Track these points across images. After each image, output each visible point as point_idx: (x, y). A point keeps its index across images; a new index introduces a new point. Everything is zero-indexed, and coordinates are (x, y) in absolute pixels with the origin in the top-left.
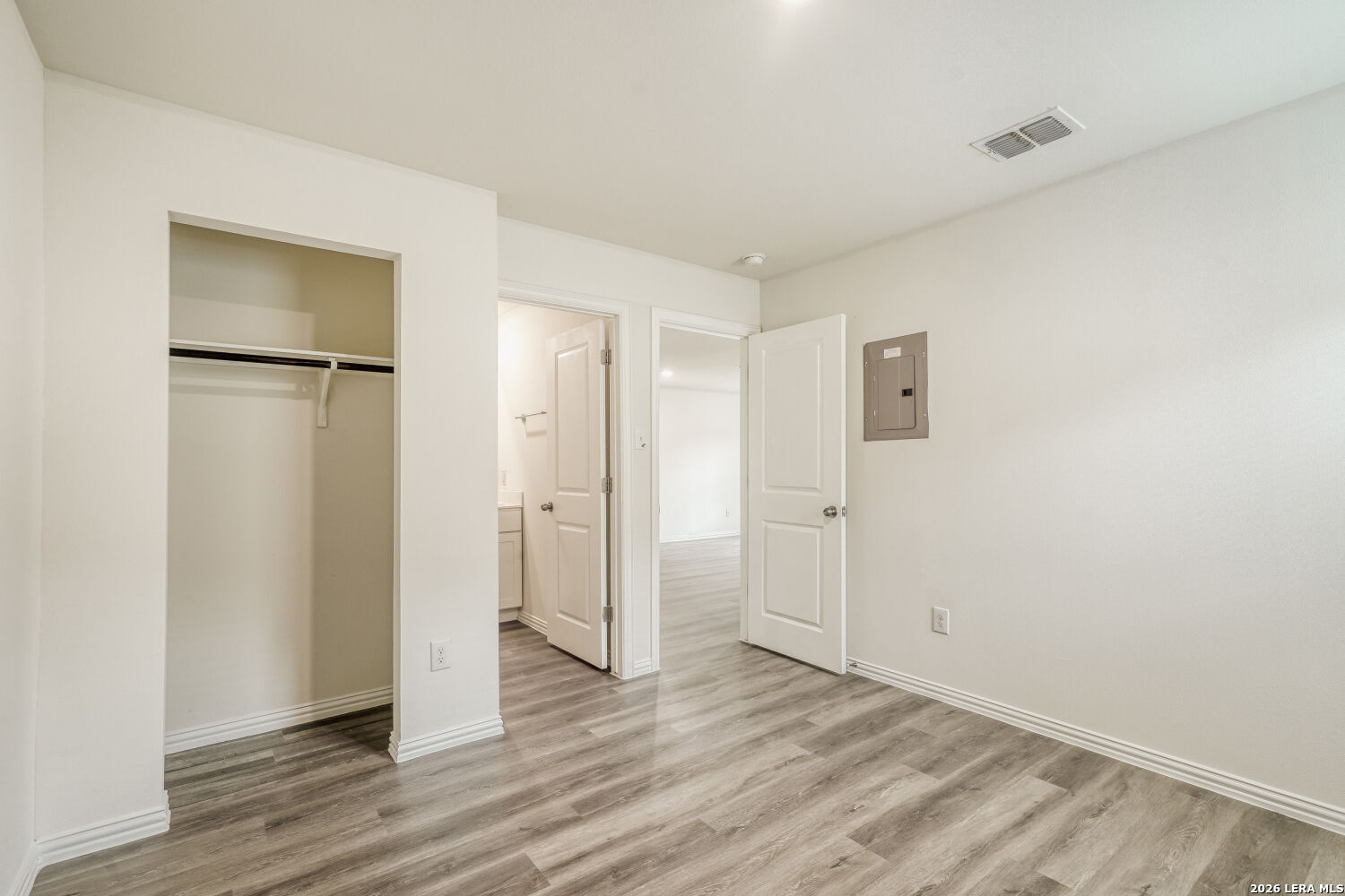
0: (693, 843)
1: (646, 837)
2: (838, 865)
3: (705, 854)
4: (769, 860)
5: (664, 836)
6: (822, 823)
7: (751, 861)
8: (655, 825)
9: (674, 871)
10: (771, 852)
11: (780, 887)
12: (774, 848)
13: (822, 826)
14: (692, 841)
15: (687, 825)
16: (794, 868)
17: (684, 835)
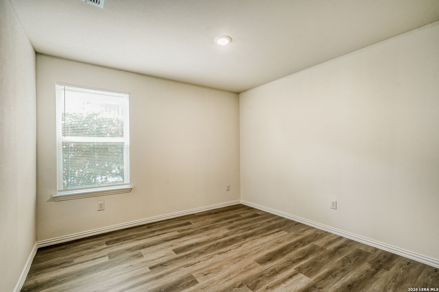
0: (254, 281)
1: (272, 284)
2: (208, 273)
3: (250, 277)
4: (230, 275)
5: (265, 284)
6: (205, 289)
7: (235, 275)
8: (270, 289)
9: (258, 272)
10: (228, 278)
11: (228, 268)
12: (227, 279)
13: (205, 288)
14: (255, 282)
15: (258, 289)
16: (222, 273)
17: (258, 285)
